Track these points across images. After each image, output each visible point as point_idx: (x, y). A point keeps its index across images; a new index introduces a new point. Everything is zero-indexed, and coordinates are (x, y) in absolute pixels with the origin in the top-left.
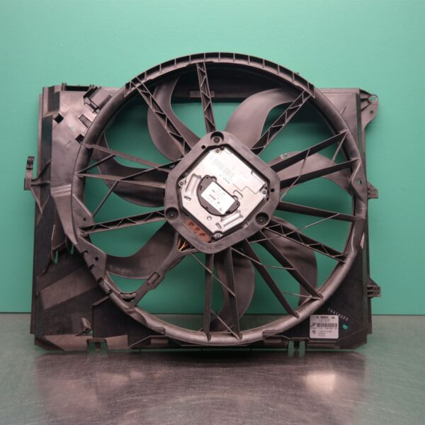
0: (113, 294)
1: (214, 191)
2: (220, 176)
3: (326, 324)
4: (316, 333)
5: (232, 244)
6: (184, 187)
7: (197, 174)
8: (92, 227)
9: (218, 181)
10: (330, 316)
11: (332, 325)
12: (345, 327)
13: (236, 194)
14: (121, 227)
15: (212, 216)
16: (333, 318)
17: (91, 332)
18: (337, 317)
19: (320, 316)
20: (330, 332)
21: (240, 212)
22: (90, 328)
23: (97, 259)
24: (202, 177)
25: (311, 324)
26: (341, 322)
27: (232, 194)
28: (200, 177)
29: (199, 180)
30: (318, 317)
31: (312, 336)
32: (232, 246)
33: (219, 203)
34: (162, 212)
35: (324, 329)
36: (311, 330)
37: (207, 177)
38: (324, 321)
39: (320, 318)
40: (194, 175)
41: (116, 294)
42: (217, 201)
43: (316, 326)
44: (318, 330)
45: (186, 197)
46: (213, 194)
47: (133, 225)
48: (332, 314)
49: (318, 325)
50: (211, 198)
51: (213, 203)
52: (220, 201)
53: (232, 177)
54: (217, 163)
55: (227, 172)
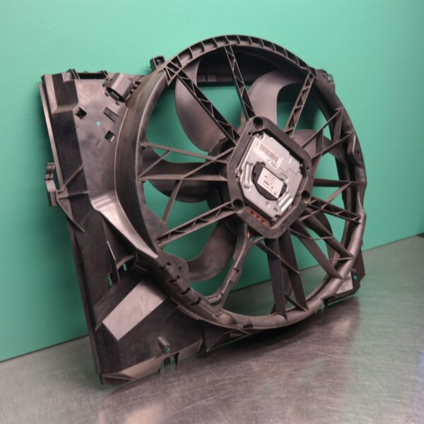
0: (202, 301)
1: (266, 177)
2: (268, 161)
5: (289, 225)
6: (242, 176)
7: (249, 162)
9: (267, 167)
12: (355, 277)
13: (283, 177)
15: (269, 201)
20: (347, 285)
21: (288, 192)
26: (353, 274)
27: (280, 177)
28: (252, 164)
29: (252, 168)
32: (290, 228)
33: (272, 188)
34: (230, 205)
37: (258, 163)
42: (270, 186)
45: (246, 187)
46: (266, 180)
50: (266, 184)
51: (268, 189)
52: (273, 185)
53: (276, 161)
54: (262, 148)
55: (272, 156)
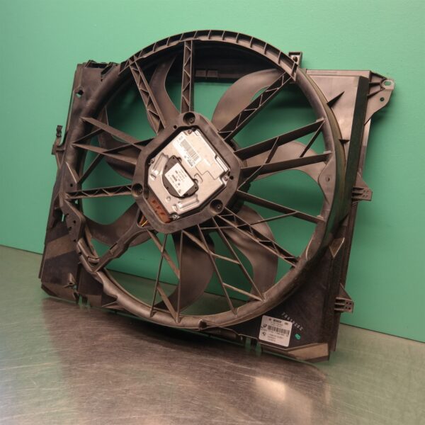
0: (82, 256)
1: (177, 172)
2: (185, 157)
3: (278, 329)
4: (265, 336)
5: (185, 227)
6: (152, 165)
7: (165, 154)
8: (75, 193)
9: (182, 163)
10: (284, 322)
11: (284, 331)
12: (298, 336)
13: (197, 177)
14: (97, 196)
15: (171, 196)
16: (286, 324)
17: (75, 287)
18: (291, 324)
19: (273, 319)
20: (281, 338)
21: (197, 196)
22: (74, 283)
23: (75, 222)
24: (169, 157)
25: (262, 325)
26: (294, 331)
27: (193, 178)
28: (167, 156)
29: (167, 160)
30: (270, 320)
31: (261, 337)
32: (185, 230)
33: (179, 184)
34: (130, 186)
35: (275, 333)
36: (261, 331)
37: (174, 157)
38: (276, 325)
39: (272, 321)
40: (163, 154)
41: (84, 256)
42: (178, 182)
43: (266, 328)
44: (268, 333)
45: (152, 175)
46: (175, 175)
47: (106, 195)
48: (286, 319)
49: (270, 328)
50: (173, 179)
51: (174, 184)
52: (181, 182)
53: (195, 160)
54: (184, 144)
55: (192, 154)
